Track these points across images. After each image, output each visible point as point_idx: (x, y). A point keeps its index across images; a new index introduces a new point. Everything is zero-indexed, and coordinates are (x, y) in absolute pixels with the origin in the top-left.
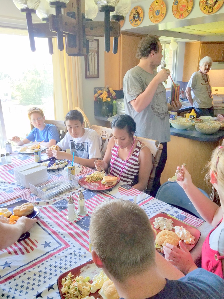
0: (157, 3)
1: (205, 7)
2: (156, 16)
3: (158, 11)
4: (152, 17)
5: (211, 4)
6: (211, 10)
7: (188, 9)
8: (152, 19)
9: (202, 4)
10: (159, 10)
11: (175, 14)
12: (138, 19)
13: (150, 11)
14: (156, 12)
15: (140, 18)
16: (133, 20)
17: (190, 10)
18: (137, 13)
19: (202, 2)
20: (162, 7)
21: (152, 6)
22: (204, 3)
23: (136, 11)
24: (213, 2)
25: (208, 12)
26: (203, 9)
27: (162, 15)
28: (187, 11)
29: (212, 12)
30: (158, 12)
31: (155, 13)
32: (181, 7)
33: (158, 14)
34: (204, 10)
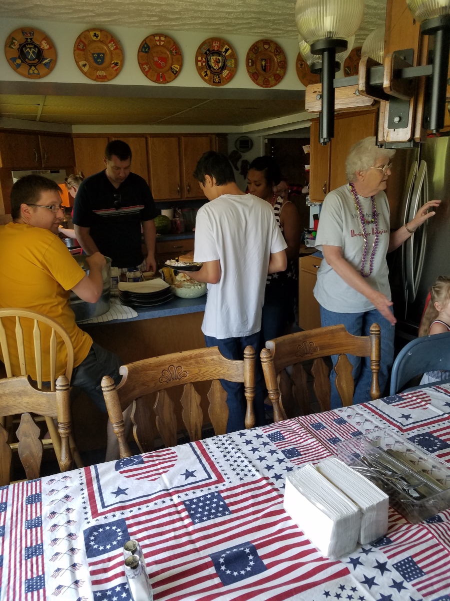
0: (95, 35)
1: (206, 72)
2: (95, 64)
3: (99, 54)
4: (84, 65)
5: (215, 68)
6: (217, 80)
7: (173, 67)
8: (86, 69)
9: (200, 64)
10: (104, 54)
11: (146, 70)
12: (37, 60)
13: (78, 49)
14: (94, 57)
15: (47, 61)
16: (19, 61)
17: (177, 70)
18: (31, 46)
19: (200, 61)
20: (112, 49)
21: (83, 40)
22: (204, 64)
23: (29, 41)
24: (218, 66)
25: (214, 82)
26: (203, 74)
27: (113, 67)
28: (173, 72)
29: (219, 82)
30: (99, 57)
31: (91, 59)
32: (156, 59)
33: (102, 62)
34: (205, 76)
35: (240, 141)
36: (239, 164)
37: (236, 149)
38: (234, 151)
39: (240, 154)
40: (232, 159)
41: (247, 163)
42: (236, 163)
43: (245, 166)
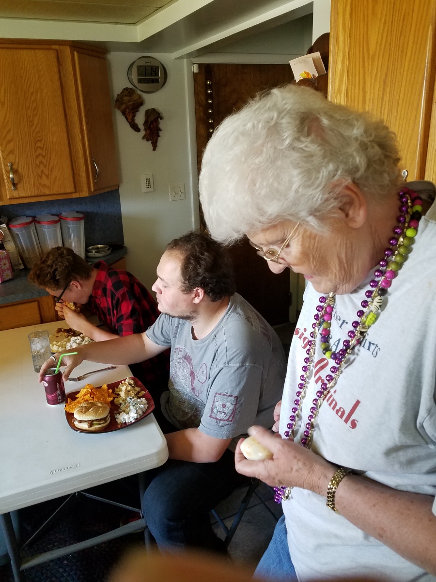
35: (139, 68)
36: (140, 119)
37: (130, 86)
38: (126, 89)
39: (140, 97)
40: (123, 107)
41: (156, 116)
42: (134, 116)
43: (152, 123)
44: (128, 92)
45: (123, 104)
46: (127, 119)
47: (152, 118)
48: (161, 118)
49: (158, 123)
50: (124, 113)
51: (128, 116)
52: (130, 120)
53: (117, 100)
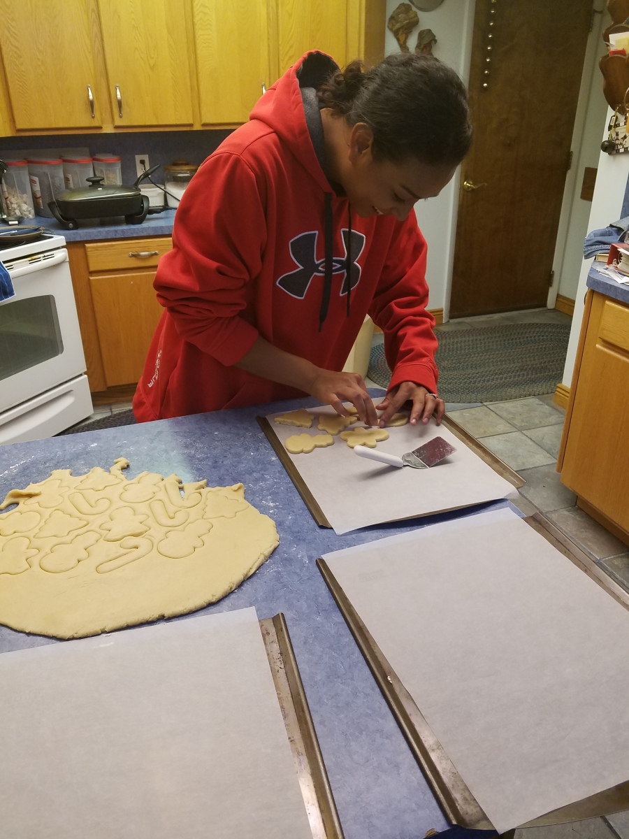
36: (412, 42)
38: (403, 5)
39: (416, 15)
40: (398, 26)
41: (431, 38)
42: (406, 38)
43: (425, 47)
44: (405, 8)
45: (397, 22)
46: (398, 40)
47: (426, 41)
48: (436, 41)
49: (431, 47)
50: (396, 34)
51: (401, 38)
52: (402, 42)
53: (392, 18)
